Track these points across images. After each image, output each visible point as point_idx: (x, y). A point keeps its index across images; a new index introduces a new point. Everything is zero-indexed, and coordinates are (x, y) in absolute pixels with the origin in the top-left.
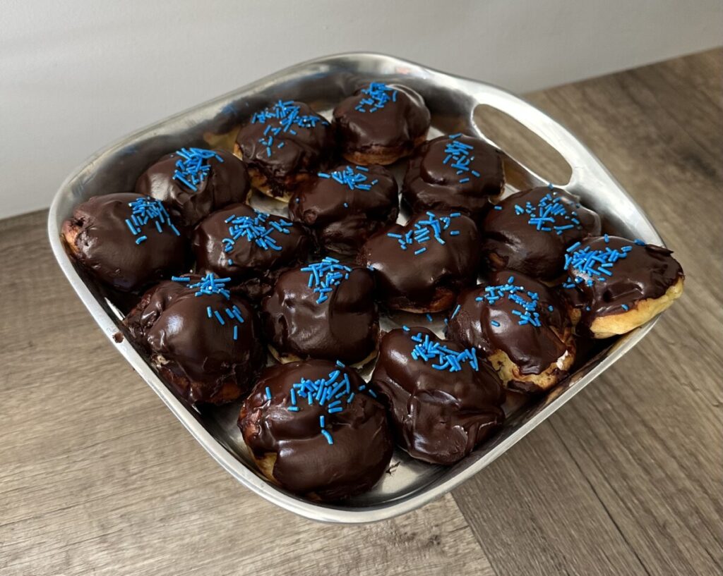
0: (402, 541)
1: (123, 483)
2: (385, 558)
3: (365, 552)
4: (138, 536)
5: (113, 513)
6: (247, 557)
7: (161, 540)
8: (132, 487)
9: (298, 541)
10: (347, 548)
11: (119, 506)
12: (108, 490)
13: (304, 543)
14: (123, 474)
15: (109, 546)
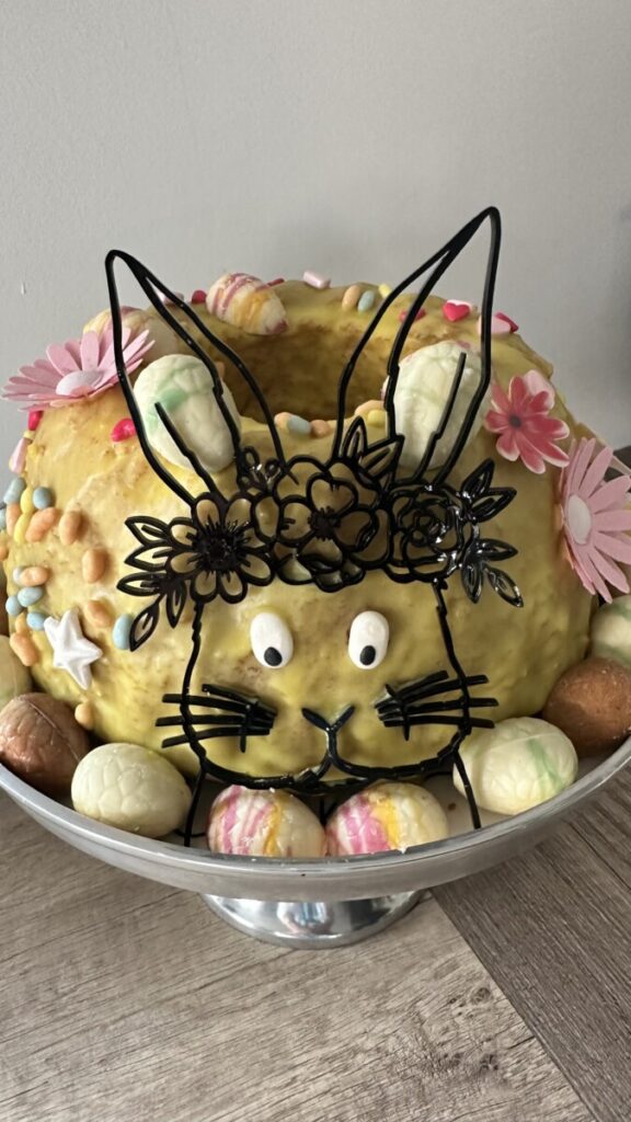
0: (442, 1069)
1: (50, 1009)
2: (423, 1098)
3: (391, 1090)
4: (70, 1089)
5: (35, 1056)
6: (224, 1112)
7: (101, 1094)
8: (61, 1014)
9: (294, 1079)
10: (365, 1086)
11: (44, 1045)
12: (29, 1021)
13: (303, 1082)
14: (50, 996)
15: (30, 1110)
